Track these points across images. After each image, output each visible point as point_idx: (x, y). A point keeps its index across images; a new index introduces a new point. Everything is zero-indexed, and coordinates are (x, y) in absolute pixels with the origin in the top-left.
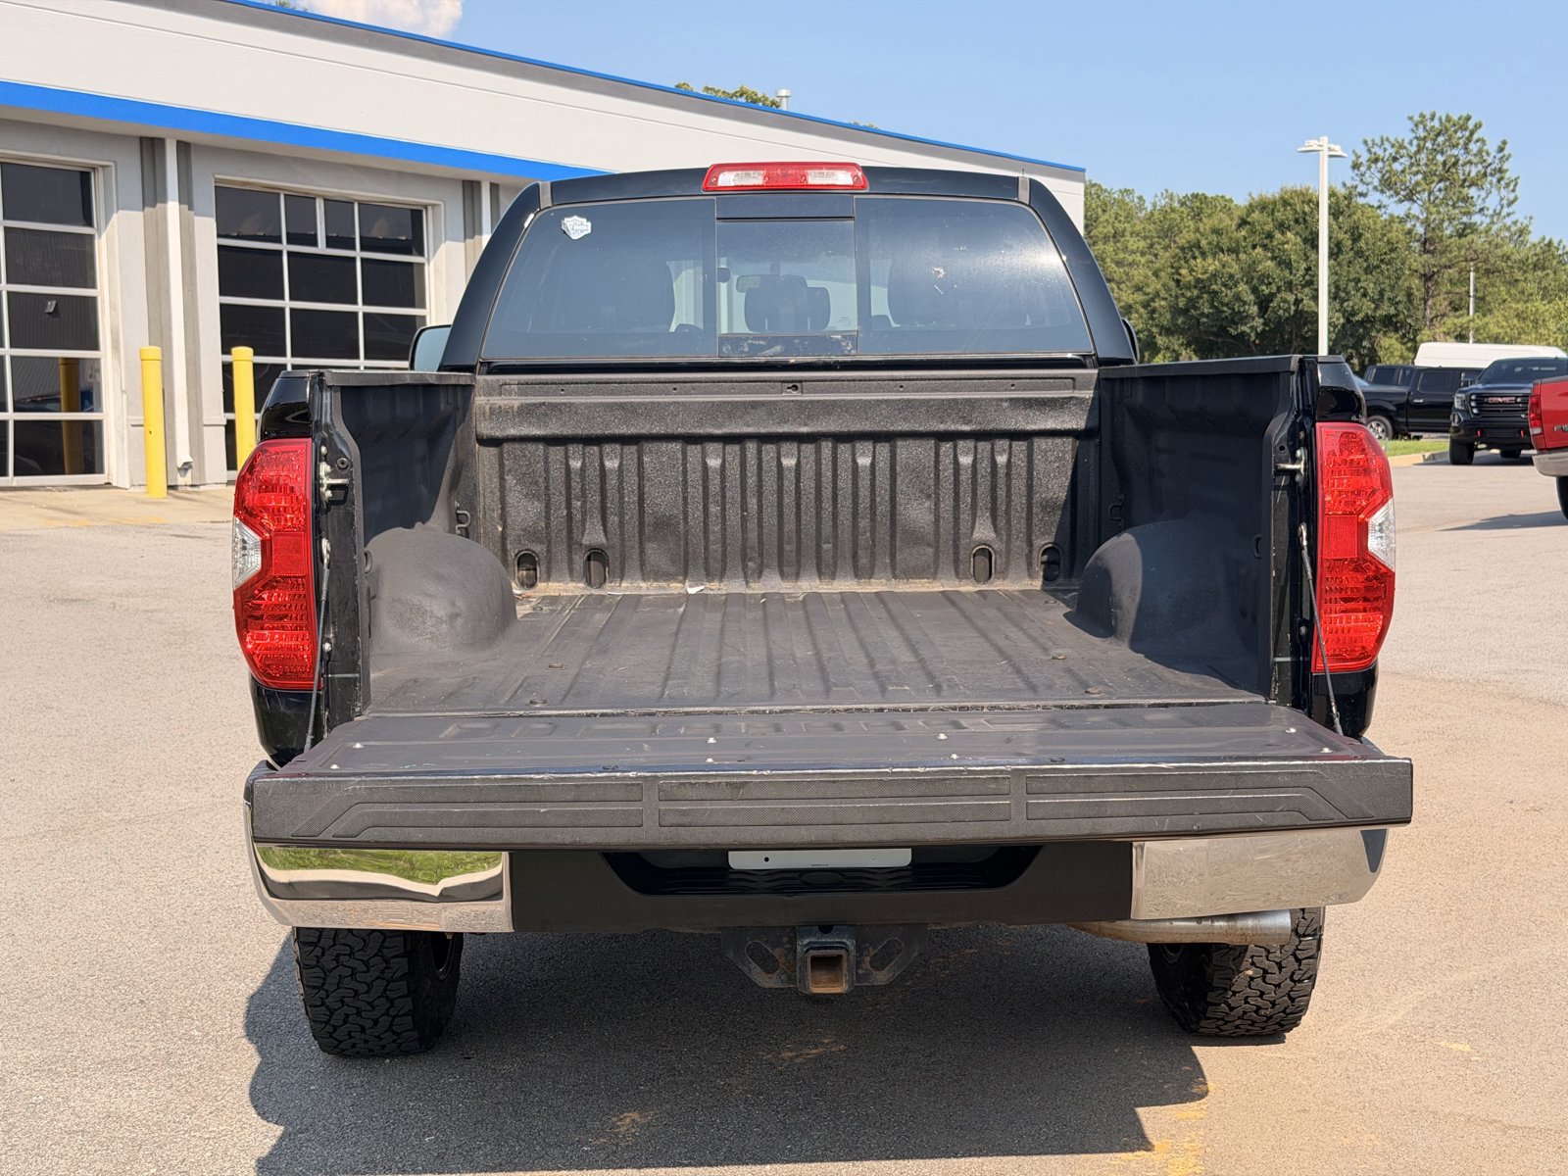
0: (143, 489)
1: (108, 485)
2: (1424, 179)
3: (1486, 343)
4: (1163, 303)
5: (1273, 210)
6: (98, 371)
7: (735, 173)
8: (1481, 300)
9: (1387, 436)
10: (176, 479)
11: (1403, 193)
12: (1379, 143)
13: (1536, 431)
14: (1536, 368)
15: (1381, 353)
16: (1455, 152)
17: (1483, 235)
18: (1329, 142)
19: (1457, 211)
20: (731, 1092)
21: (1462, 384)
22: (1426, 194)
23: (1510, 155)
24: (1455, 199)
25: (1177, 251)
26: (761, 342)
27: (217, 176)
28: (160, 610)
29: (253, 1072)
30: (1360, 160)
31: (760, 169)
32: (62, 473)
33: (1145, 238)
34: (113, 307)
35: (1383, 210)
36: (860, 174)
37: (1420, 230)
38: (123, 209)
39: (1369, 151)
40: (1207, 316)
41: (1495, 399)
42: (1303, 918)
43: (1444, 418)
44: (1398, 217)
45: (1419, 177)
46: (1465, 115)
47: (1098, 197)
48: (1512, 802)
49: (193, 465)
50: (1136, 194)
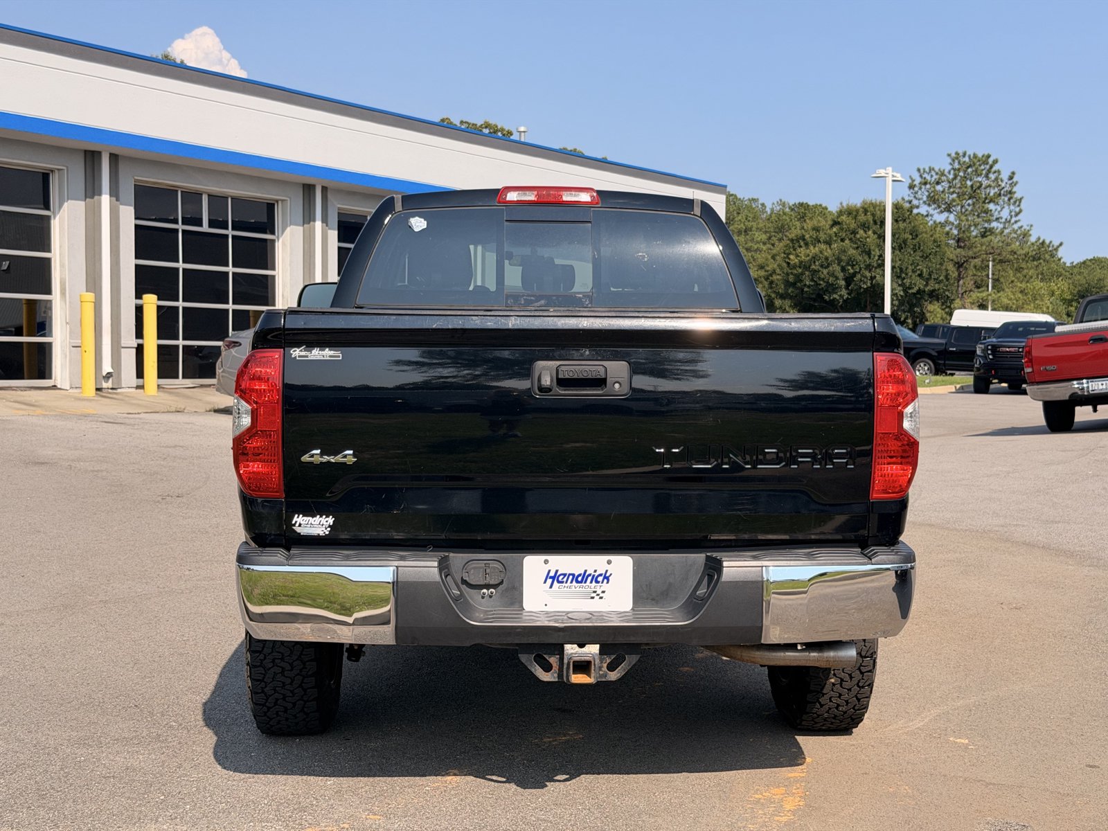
0: (78, 390)
1: (54, 387)
2: (959, 197)
3: (999, 310)
4: (778, 277)
5: (856, 216)
6: (51, 309)
7: (517, 193)
8: (996, 281)
9: (931, 372)
10: (102, 384)
11: (943, 206)
12: (928, 171)
13: (1029, 370)
14: (1033, 329)
15: (928, 315)
16: (979, 179)
17: (998, 237)
18: (893, 171)
19: (980, 220)
20: (514, 759)
21: (982, 338)
22: (959, 207)
23: (1017, 182)
24: (979, 211)
25: (788, 242)
26: (532, 298)
27: (136, 178)
28: (102, 471)
29: (213, 745)
30: (915, 183)
31: (533, 191)
32: (22, 378)
33: (766, 232)
34: (62, 265)
35: (930, 218)
36: (595, 194)
37: (955, 232)
38: (72, 199)
39: (921, 176)
40: (809, 287)
41: (1004, 349)
42: (865, 646)
43: (969, 361)
44: (940, 223)
45: (955, 196)
46: (986, 154)
47: (735, 204)
48: (1002, 604)
49: (113, 374)
50: (760, 202)
